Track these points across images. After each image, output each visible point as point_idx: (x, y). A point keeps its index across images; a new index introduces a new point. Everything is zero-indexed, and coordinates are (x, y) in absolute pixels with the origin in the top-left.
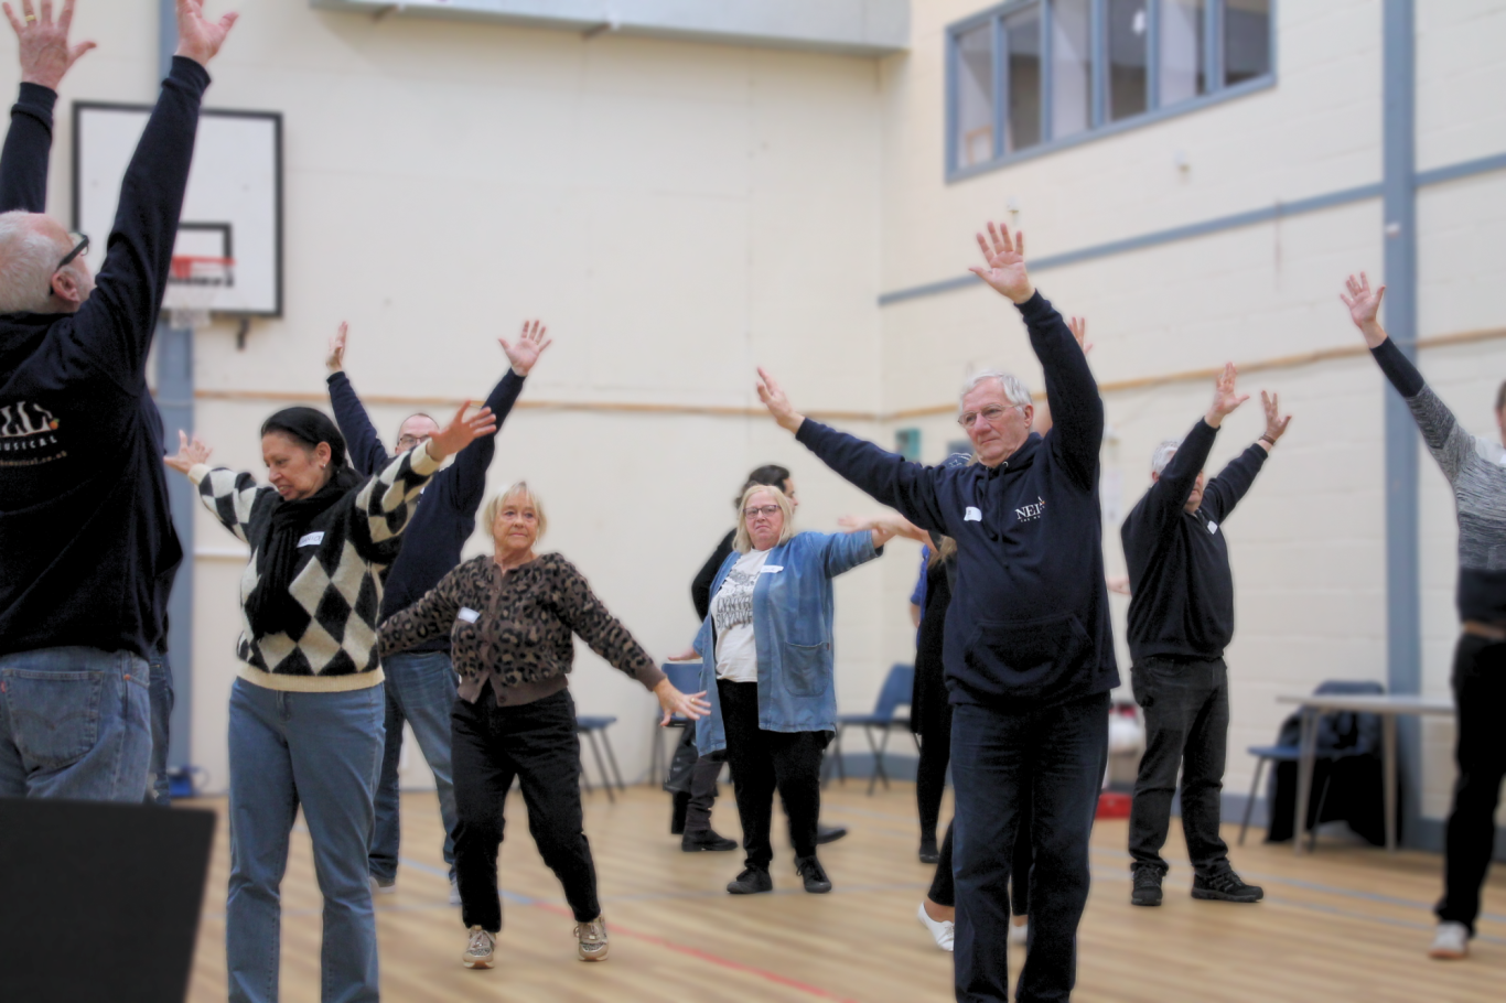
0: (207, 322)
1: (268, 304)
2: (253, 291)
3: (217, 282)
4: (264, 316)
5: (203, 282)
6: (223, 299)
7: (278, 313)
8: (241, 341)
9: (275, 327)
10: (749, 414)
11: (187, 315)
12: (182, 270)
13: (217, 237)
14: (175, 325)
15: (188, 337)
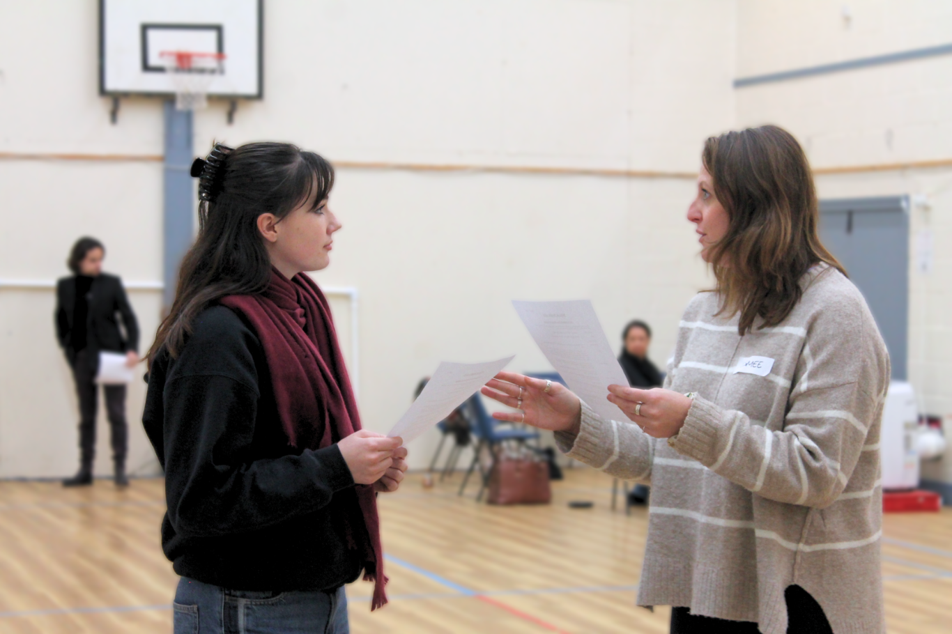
0: (204, 104)
1: (251, 88)
2: (239, 79)
3: (213, 71)
4: (248, 98)
5: (202, 71)
6: (218, 85)
7: (259, 96)
8: (230, 118)
9: (257, 105)
10: (630, 175)
11: (190, 97)
12: (184, 62)
13: (211, 36)
14: (180, 106)
15: (188, 116)
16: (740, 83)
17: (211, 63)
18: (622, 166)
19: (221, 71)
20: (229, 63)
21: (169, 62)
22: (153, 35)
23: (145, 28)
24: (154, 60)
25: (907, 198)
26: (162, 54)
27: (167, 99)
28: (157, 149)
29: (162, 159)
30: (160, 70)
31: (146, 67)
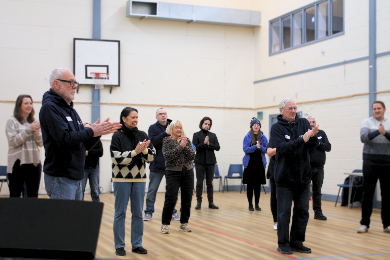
0: (103, 87)
1: (117, 83)
2: (113, 80)
3: (105, 78)
4: (116, 86)
5: (102, 78)
6: (107, 82)
7: (119, 85)
8: (111, 92)
9: (118, 88)
10: (224, 108)
11: (98, 86)
12: (98, 76)
13: (105, 68)
14: (96, 88)
15: (99, 91)
16: (255, 82)
17: (105, 76)
18: (222, 106)
19: (108, 79)
20: (110, 76)
21: (93, 76)
22: (88, 68)
23: (86, 66)
24: (89, 75)
25: (301, 112)
26: (91, 73)
27: (92, 86)
28: (90, 101)
29: (91, 103)
30: (91, 78)
31: (87, 77)
